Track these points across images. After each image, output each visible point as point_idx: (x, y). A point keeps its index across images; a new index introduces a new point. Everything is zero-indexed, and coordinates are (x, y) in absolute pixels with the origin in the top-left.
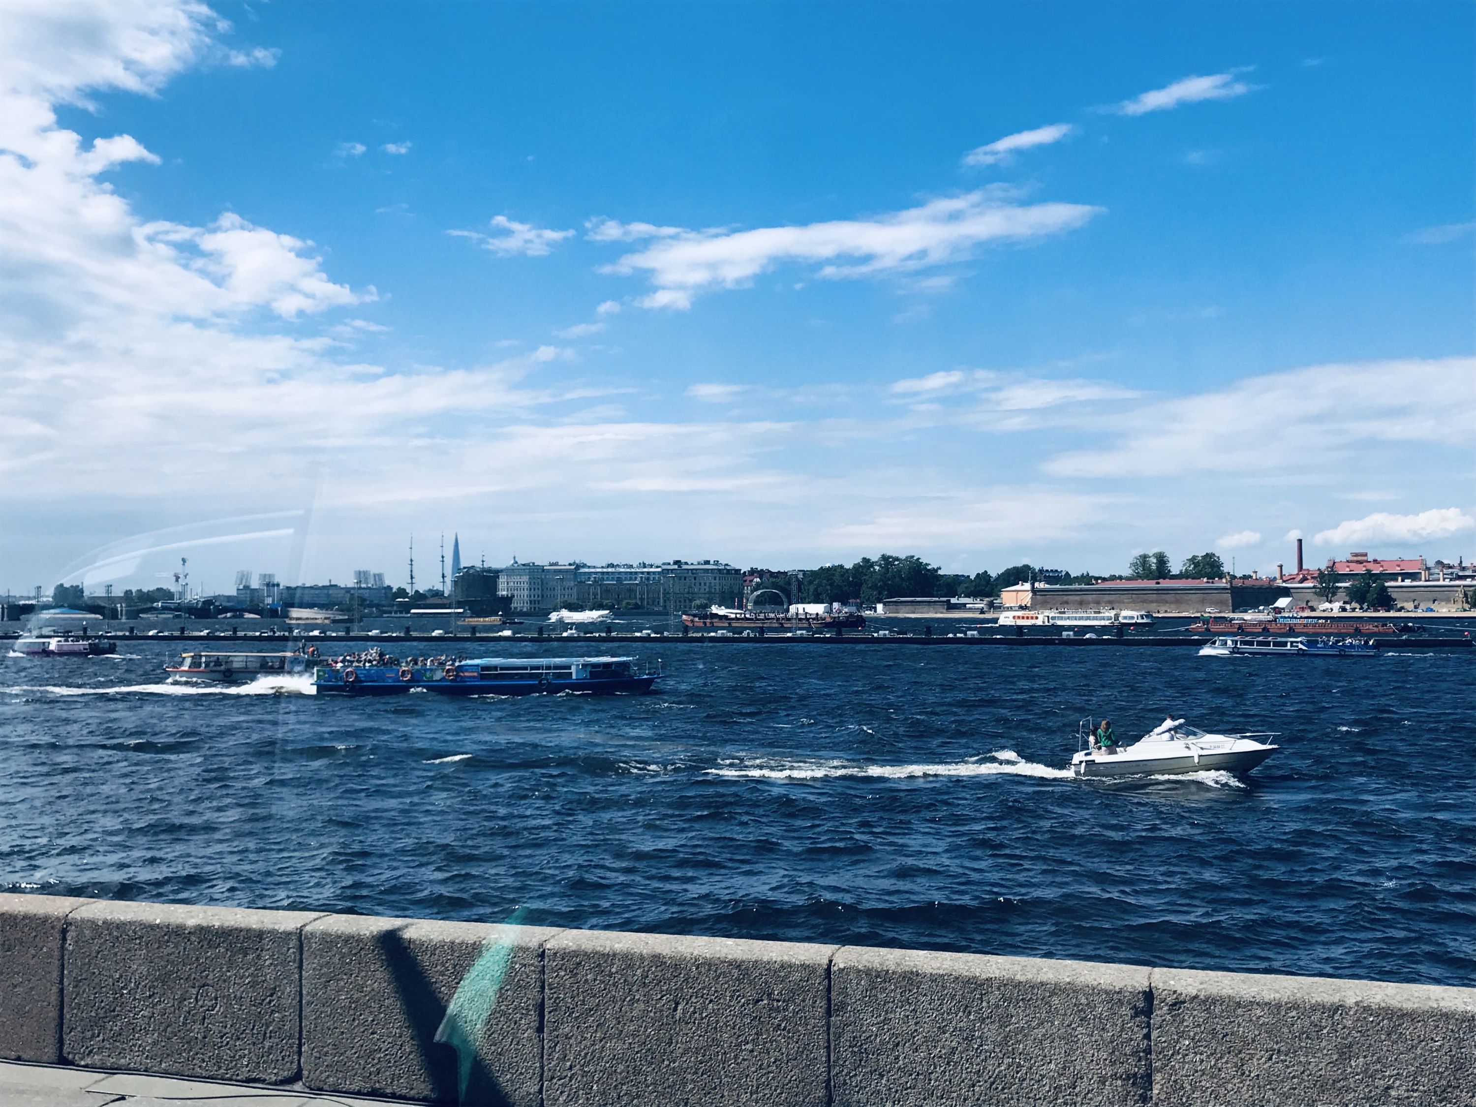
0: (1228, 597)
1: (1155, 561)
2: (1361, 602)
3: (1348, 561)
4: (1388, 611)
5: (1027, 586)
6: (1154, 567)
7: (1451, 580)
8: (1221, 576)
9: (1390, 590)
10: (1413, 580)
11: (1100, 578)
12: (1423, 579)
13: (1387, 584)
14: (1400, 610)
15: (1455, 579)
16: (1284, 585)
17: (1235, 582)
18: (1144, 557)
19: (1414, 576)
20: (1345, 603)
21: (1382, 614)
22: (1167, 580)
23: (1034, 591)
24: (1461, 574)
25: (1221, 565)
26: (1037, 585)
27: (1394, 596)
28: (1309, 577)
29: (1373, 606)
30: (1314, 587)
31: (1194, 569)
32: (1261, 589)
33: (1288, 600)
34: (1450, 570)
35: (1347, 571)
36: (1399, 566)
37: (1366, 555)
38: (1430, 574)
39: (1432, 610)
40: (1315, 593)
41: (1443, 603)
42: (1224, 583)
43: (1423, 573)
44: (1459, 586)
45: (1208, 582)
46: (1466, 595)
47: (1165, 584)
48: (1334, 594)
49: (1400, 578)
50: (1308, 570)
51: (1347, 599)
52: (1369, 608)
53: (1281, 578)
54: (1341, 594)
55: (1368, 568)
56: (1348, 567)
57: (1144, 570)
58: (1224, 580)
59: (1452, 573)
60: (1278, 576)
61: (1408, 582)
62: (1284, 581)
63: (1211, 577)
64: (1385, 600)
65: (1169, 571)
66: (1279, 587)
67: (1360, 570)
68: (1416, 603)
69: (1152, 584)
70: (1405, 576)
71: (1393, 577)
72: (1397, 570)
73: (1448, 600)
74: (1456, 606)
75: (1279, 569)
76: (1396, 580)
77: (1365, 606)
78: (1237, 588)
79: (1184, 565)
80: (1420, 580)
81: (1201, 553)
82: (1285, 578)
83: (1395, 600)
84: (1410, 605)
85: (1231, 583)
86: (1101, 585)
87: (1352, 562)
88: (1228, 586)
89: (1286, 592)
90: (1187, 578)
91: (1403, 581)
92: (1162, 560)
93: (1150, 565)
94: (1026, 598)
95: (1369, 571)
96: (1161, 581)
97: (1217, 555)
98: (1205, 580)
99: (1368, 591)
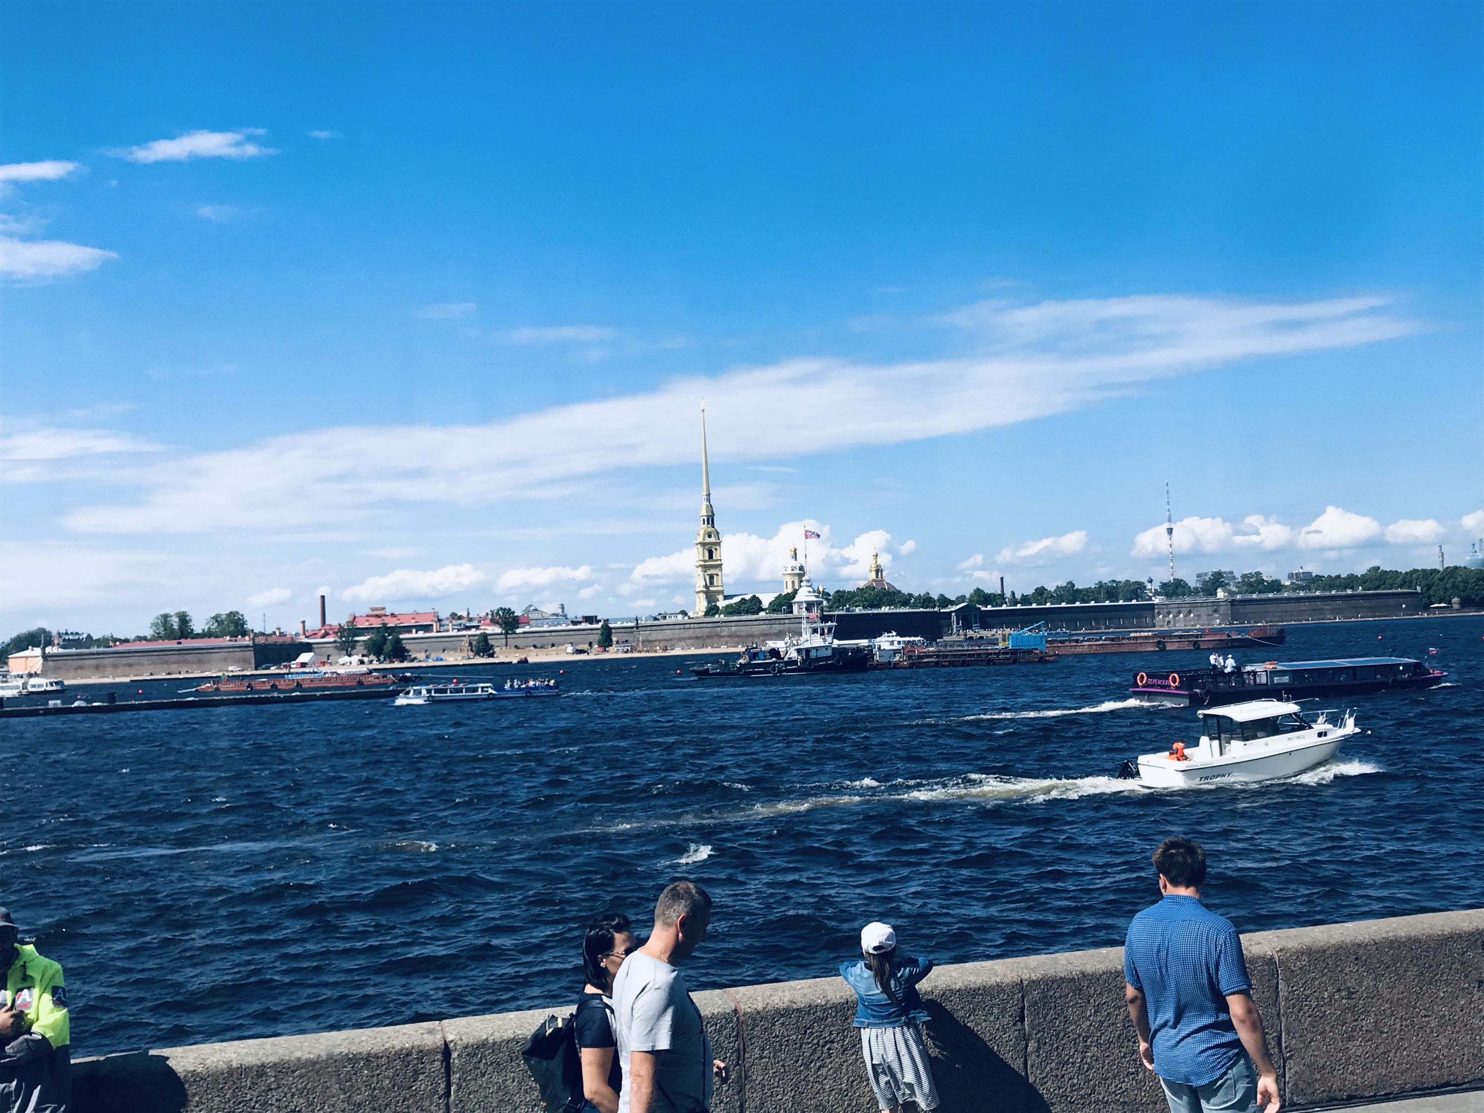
0: (251, 654)
1: (177, 620)
2: (378, 654)
3: (367, 616)
4: (402, 662)
5: (38, 651)
6: (176, 626)
7: (459, 630)
8: (244, 633)
9: (404, 642)
10: (425, 632)
11: (119, 640)
12: (435, 630)
13: (401, 636)
14: (412, 660)
15: (463, 630)
16: (306, 640)
17: (257, 640)
18: (166, 617)
19: (427, 628)
20: (363, 656)
21: (397, 665)
22: (189, 640)
23: (45, 657)
24: (468, 624)
25: (244, 623)
26: (48, 650)
27: (408, 647)
28: (331, 632)
29: (389, 657)
30: (335, 642)
31: (217, 627)
32: (283, 645)
33: (311, 654)
34: (459, 622)
35: (366, 625)
36: (413, 618)
37: (384, 609)
38: (441, 626)
39: (442, 660)
40: (336, 647)
41: (451, 653)
42: (247, 641)
43: (434, 624)
44: (465, 636)
45: (230, 641)
46: (471, 644)
47: (187, 643)
48: (353, 648)
49: (414, 630)
50: (331, 625)
51: (365, 652)
52: (385, 660)
53: (304, 634)
54: (360, 648)
55: (386, 622)
56: (367, 621)
57: (165, 630)
58: (247, 638)
59: (460, 625)
60: (301, 631)
61: (421, 634)
62: (307, 637)
63: (234, 635)
64: (400, 652)
65: (192, 630)
66: (301, 643)
67: (377, 623)
68: (428, 653)
69: (172, 644)
70: (419, 628)
71: (408, 629)
72: (412, 623)
73: (455, 649)
74: (462, 654)
75: (301, 625)
76: (411, 632)
77: (382, 658)
78: (258, 645)
79: (207, 623)
80: (432, 631)
81: (224, 611)
82: (307, 634)
83: (408, 651)
84: (421, 656)
85: (254, 641)
86: (120, 648)
87: (372, 616)
88: (251, 643)
89: (308, 648)
90: (210, 637)
91: (416, 632)
92: (184, 619)
93: (172, 625)
94: (37, 664)
95: (385, 625)
96: (182, 640)
97: (241, 613)
98: (228, 638)
99: (385, 643)
